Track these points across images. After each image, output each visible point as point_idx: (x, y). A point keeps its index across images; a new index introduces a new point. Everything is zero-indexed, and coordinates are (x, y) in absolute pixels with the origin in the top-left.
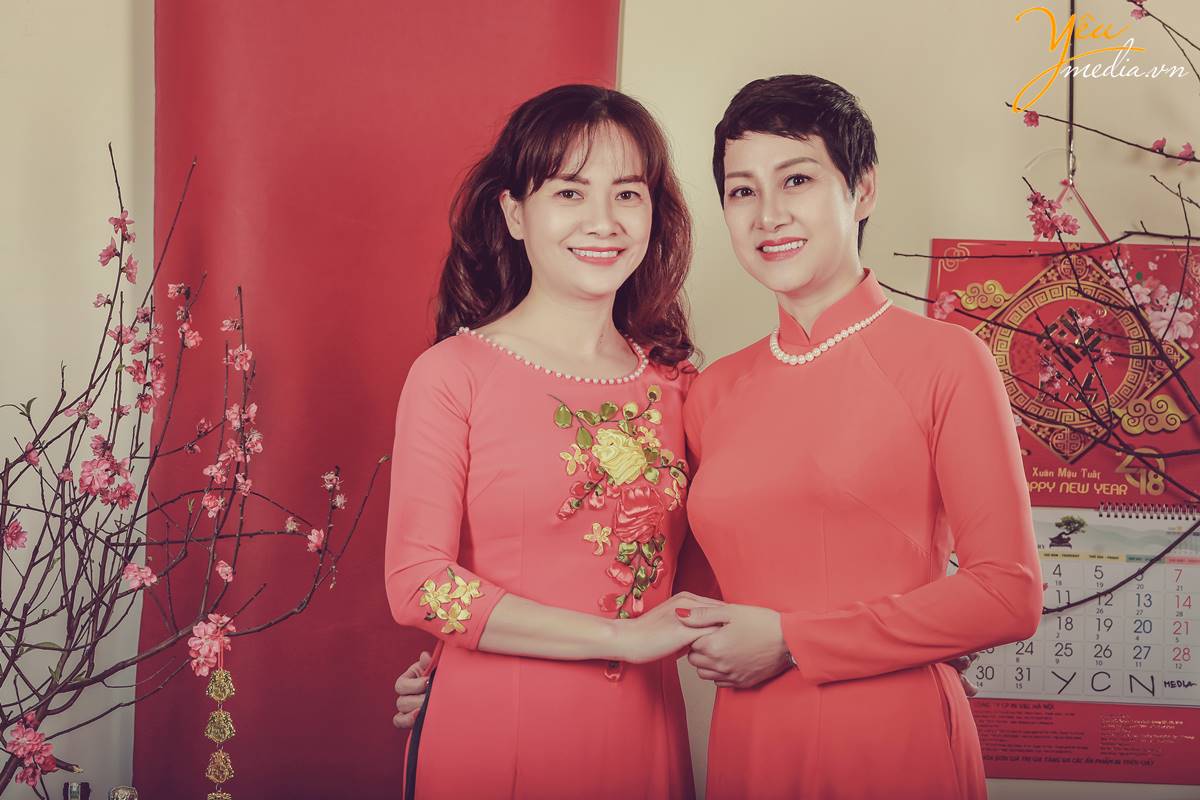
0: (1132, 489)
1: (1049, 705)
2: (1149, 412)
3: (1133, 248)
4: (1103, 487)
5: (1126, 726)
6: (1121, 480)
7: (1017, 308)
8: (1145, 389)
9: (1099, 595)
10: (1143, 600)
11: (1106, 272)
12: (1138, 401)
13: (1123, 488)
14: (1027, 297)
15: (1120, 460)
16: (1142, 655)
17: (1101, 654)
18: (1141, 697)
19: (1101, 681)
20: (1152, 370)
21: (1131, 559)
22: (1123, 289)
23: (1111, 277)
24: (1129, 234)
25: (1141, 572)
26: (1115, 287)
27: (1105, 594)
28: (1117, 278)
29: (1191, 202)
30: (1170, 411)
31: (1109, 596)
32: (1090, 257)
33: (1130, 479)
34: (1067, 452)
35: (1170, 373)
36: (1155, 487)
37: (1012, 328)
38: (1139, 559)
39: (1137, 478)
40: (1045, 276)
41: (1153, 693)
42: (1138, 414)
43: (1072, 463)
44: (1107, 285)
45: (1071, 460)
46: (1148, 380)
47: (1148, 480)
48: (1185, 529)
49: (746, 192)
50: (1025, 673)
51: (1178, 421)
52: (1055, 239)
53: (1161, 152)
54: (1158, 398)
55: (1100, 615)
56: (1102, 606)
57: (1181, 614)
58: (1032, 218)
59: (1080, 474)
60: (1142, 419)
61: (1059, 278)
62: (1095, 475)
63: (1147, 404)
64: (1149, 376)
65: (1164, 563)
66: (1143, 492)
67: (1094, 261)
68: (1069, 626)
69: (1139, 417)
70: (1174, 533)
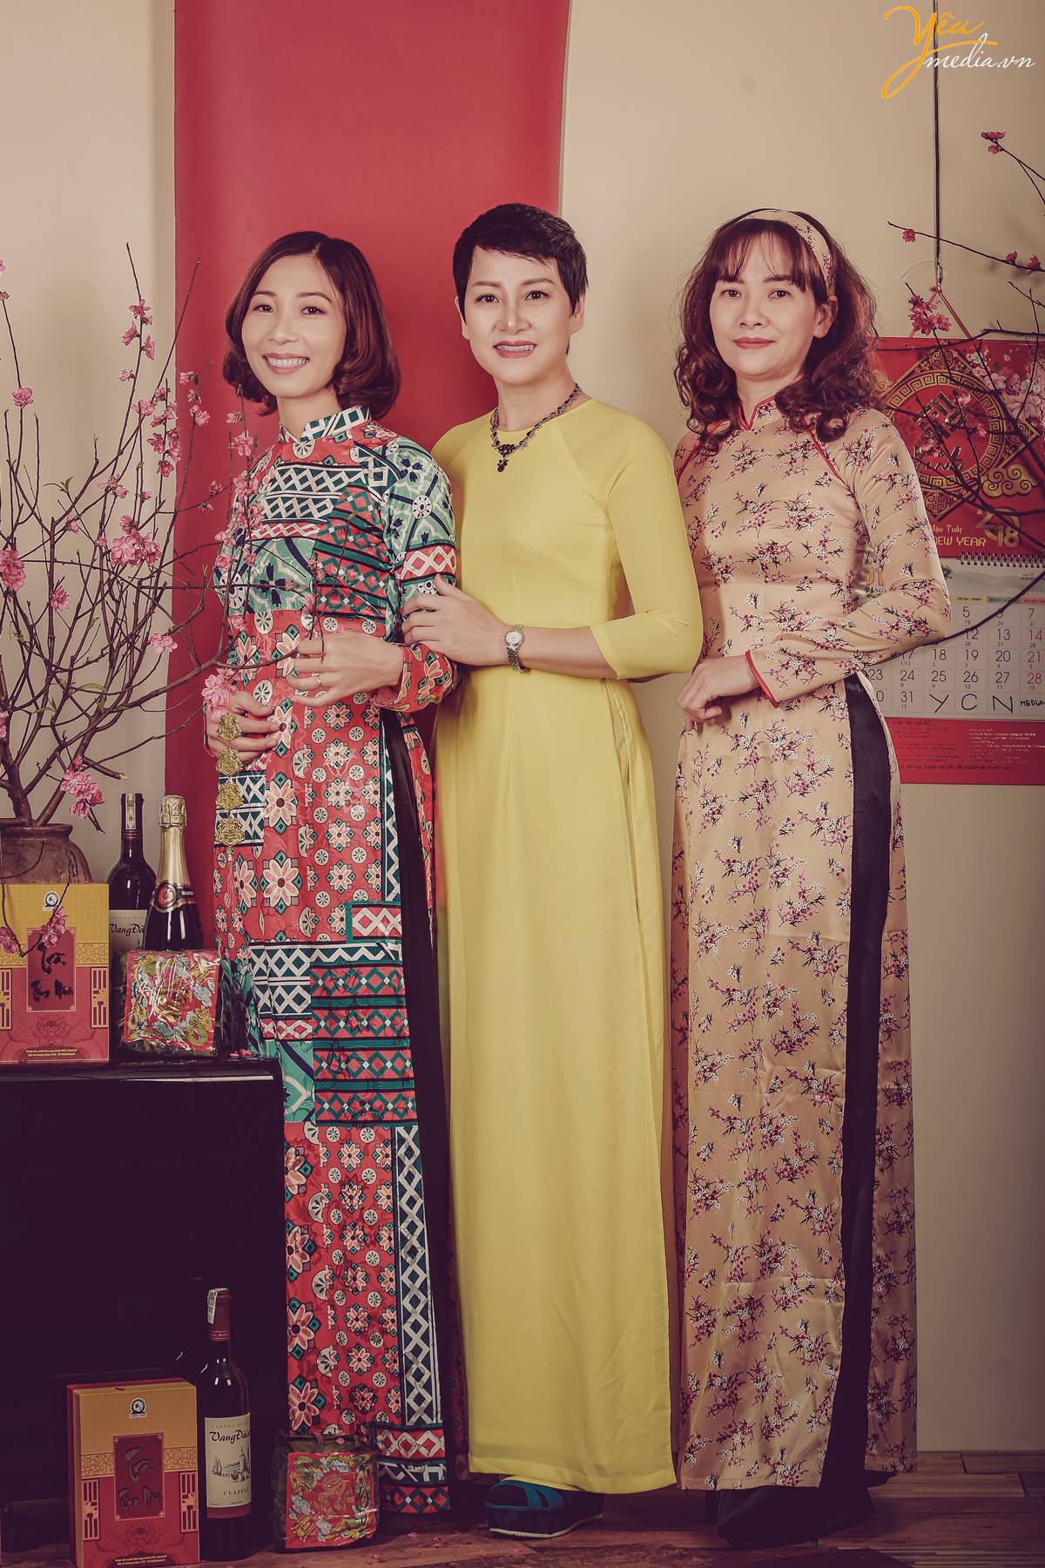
0: (991, 543)
1: (927, 721)
2: (1006, 478)
3: (991, 343)
4: (964, 539)
5: (989, 739)
6: (980, 534)
7: (897, 393)
8: (1002, 459)
9: (966, 631)
10: (1003, 634)
11: (969, 363)
12: (996, 470)
13: (982, 541)
14: (906, 383)
15: (980, 518)
16: (1003, 680)
17: (969, 679)
18: (1001, 714)
19: (969, 702)
20: (1008, 443)
21: (991, 600)
22: (983, 377)
23: (973, 367)
24: (987, 331)
25: (1001, 611)
26: (977, 375)
27: (972, 629)
28: (978, 368)
29: (1040, 304)
30: (1023, 478)
31: (975, 631)
32: (956, 350)
33: (989, 534)
34: (935, 511)
35: (1023, 446)
36: (1012, 540)
37: (893, 409)
38: (998, 600)
39: (995, 532)
40: (919, 366)
41: (1011, 710)
42: (996, 481)
43: (939, 520)
44: (971, 373)
45: (938, 518)
46: (1005, 452)
47: (1005, 535)
48: (1036, 576)
49: (490, 298)
50: (909, 695)
51: (1030, 486)
52: (931, 336)
53: (1013, 264)
54: (1013, 467)
55: (968, 647)
56: (970, 640)
57: (1034, 645)
58: (912, 317)
59: (945, 529)
60: (1000, 484)
61: (931, 368)
62: (958, 530)
63: (1004, 472)
64: (1005, 449)
65: (1019, 603)
66: (1000, 544)
67: (959, 353)
68: (943, 657)
69: (997, 483)
70: (1028, 578)
